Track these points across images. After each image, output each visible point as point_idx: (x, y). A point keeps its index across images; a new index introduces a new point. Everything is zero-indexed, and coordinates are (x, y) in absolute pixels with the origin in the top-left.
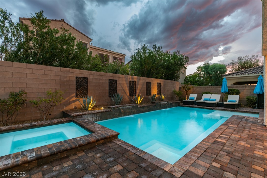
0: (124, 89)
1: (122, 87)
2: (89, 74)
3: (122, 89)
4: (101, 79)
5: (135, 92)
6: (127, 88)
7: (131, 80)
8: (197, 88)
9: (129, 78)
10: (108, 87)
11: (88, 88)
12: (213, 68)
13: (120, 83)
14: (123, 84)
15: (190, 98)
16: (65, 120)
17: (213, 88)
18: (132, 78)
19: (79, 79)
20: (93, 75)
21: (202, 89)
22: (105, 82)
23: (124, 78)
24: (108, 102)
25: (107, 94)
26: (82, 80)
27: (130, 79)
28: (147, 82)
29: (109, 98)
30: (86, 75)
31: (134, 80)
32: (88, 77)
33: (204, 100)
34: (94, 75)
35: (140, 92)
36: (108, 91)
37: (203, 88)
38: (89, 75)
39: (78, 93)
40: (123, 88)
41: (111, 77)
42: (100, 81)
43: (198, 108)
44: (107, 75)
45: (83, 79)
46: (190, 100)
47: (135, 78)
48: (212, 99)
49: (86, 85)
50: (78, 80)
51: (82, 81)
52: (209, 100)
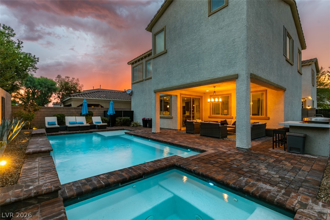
15: (48, 122)
33: (70, 124)
46: (49, 125)
48: (78, 121)
52: (77, 124)
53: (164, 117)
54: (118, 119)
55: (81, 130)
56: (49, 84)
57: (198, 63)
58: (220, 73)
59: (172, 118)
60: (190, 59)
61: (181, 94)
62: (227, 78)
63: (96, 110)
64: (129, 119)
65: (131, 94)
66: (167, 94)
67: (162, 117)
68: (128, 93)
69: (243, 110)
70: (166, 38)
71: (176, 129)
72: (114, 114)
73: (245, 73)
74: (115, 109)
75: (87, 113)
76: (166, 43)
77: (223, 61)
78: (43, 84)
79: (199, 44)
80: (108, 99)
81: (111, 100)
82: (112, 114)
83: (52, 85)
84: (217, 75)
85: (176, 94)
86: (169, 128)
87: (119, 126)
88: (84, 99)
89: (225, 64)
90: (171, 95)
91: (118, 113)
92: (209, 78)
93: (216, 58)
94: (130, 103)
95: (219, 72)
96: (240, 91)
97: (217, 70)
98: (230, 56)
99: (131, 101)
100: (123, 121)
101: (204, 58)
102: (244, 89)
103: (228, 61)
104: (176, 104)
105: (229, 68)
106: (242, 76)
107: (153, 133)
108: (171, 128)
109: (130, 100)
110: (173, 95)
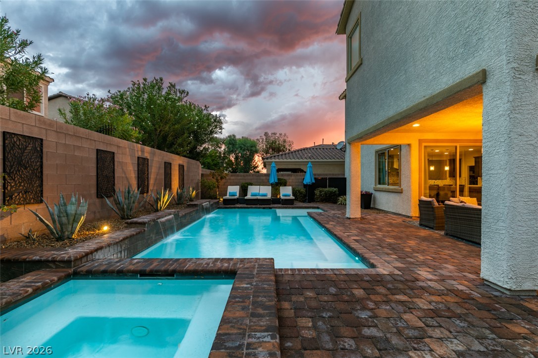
0: (127, 176)
1: (124, 172)
2: (46, 129)
3: (123, 175)
4: (79, 147)
5: (148, 184)
6: (133, 174)
7: (140, 154)
8: (232, 176)
9: (138, 151)
10: (96, 169)
11: (45, 172)
12: (244, 145)
13: (120, 162)
14: (126, 163)
15: (230, 193)
16: (56, 278)
17: (255, 177)
18: (143, 151)
19: (15, 142)
20: (56, 132)
21: (240, 178)
22: (88, 156)
23: (127, 149)
24: (95, 213)
25: (93, 191)
26: (27, 147)
27: (138, 153)
28: (165, 162)
29: (97, 200)
30: (36, 129)
31: (147, 155)
32: (44, 138)
33: (252, 196)
34: (60, 132)
35: (154, 184)
36: (93, 182)
37: (241, 176)
38: (44, 131)
39: (12, 187)
40: (125, 174)
41: (101, 143)
42: (76, 154)
43: (251, 208)
44: (92, 139)
45: (29, 144)
46: (230, 196)
47: (147, 151)
48: (261, 192)
49: (38, 161)
50: (14, 145)
51: (25, 149)
52: (259, 196)
53: (388, 189)
54: (317, 192)
55: (260, 205)
56: (249, 145)
57: (405, 68)
58: (445, 80)
59: (402, 193)
60: (392, 63)
61: (420, 141)
62: (459, 89)
63: (293, 177)
64: (335, 191)
65: (343, 150)
66: (394, 145)
67: (386, 189)
68: (339, 148)
69: (500, 171)
70: (362, 35)
71: (408, 215)
72: (313, 183)
73: (505, 63)
74: (315, 175)
75: (277, 181)
76: (362, 46)
77: (452, 45)
78: (243, 146)
79: (407, 25)
80: (305, 160)
81: (308, 162)
82: (310, 182)
83: (252, 147)
84: (440, 87)
85: (409, 143)
86: (397, 212)
87: (319, 202)
88: (272, 162)
89: (455, 51)
90: (401, 145)
91: (320, 182)
92: (424, 97)
93: (437, 44)
94: (342, 164)
95: (442, 77)
96: (490, 118)
97: (440, 72)
98: (466, 25)
99: (344, 162)
100: (326, 194)
101: (416, 52)
102: (501, 109)
103: (462, 43)
104: (409, 162)
105: (466, 60)
106: (497, 71)
107: (348, 218)
108: (400, 212)
109: (341, 160)
110: (404, 145)
